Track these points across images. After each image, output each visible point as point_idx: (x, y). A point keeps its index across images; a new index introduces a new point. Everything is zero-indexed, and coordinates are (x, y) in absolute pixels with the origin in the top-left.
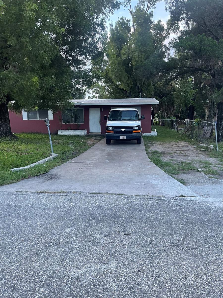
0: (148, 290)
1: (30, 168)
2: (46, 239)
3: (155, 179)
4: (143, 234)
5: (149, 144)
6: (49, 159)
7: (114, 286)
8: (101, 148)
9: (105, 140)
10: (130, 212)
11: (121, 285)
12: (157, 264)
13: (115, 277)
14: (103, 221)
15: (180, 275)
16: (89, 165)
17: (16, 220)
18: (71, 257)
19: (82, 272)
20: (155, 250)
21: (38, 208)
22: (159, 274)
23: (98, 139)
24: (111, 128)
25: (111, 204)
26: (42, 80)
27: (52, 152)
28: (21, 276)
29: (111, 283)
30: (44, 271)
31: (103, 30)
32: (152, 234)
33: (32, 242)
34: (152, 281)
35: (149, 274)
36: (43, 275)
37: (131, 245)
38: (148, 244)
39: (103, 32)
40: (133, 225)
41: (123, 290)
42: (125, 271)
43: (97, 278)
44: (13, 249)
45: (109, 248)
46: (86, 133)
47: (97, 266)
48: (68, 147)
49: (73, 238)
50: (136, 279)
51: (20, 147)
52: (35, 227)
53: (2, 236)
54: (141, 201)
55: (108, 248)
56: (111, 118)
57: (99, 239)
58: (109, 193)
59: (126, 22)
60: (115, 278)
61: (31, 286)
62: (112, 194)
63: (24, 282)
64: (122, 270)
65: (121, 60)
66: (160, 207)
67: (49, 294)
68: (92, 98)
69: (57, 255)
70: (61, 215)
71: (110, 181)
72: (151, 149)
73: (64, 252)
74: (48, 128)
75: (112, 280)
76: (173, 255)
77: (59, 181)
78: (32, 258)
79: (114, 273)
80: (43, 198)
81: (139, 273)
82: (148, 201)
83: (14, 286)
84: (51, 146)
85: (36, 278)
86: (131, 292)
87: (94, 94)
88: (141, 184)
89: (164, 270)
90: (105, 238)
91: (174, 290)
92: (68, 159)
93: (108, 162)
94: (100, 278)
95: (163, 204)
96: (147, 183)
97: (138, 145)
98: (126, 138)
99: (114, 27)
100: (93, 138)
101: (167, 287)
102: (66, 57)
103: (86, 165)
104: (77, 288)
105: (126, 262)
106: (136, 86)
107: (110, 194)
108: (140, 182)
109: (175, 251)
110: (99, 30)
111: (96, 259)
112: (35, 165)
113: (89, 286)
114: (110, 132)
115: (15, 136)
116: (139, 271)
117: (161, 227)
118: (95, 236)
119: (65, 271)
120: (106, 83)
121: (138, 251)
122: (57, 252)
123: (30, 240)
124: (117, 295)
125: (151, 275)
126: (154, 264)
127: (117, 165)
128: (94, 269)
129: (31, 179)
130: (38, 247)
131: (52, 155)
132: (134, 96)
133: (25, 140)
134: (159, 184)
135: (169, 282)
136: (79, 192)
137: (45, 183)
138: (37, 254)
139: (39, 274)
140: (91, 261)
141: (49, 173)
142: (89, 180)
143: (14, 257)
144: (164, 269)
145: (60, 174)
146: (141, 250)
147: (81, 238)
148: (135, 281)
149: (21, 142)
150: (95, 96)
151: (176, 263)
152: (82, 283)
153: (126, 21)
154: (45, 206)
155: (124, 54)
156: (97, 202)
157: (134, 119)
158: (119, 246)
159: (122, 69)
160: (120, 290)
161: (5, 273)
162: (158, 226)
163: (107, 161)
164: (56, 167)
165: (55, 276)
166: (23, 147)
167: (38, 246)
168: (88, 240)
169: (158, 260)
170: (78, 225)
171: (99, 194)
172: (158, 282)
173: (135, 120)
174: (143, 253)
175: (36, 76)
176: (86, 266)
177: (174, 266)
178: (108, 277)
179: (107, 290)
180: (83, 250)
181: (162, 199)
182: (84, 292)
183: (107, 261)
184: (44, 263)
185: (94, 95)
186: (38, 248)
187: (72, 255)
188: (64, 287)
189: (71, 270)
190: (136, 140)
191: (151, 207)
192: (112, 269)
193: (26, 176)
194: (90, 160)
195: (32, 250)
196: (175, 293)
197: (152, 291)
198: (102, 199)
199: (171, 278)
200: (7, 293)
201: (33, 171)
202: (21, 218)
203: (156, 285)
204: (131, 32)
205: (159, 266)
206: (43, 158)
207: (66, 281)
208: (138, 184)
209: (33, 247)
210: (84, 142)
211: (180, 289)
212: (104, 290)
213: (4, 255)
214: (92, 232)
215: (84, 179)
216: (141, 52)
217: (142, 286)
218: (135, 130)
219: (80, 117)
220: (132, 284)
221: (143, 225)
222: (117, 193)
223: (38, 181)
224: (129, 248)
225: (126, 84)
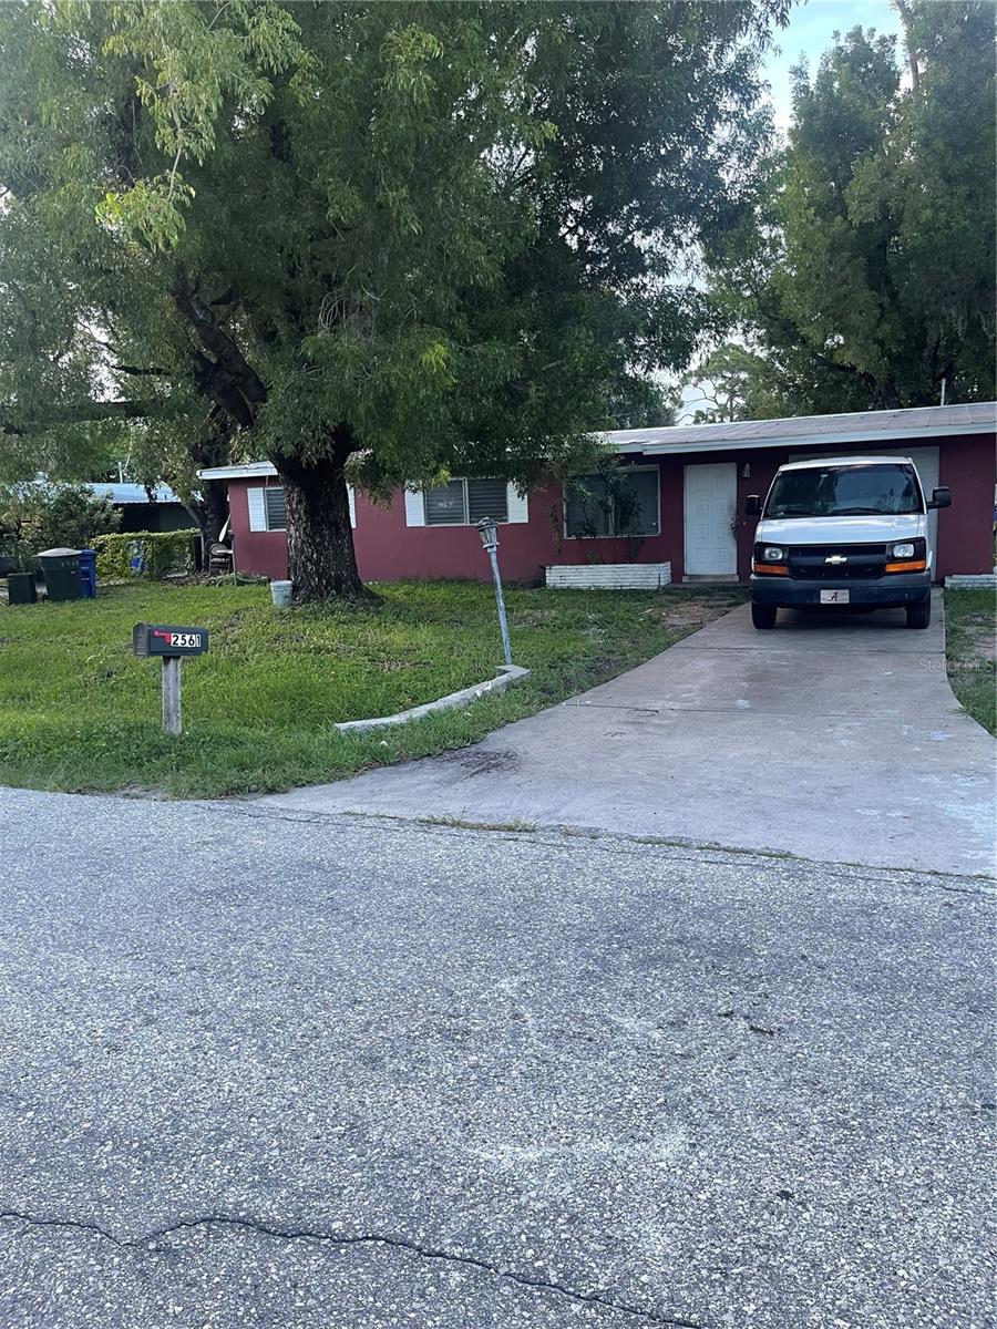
0: (805, 1278)
1: (411, 723)
2: (415, 1006)
3: (964, 794)
4: (838, 1036)
5: (970, 630)
6: (489, 688)
7: (657, 1235)
8: (723, 645)
9: (747, 608)
10: (799, 937)
11: (686, 1239)
12: (881, 1176)
13: (667, 1199)
14: (667, 960)
15: (978, 1242)
16: (656, 721)
17: (320, 922)
18: (499, 1089)
19: (531, 1155)
20: (884, 1115)
21: (411, 882)
22: (879, 1222)
23: (721, 603)
24: (776, 552)
25: (716, 894)
26: (467, 354)
27: (509, 659)
28: (299, 1134)
29: (647, 1224)
30: (387, 1129)
31: (747, 102)
32: (886, 1044)
33: (363, 1013)
34: (833, 1245)
35: (830, 1214)
36: (380, 1144)
37: (772, 1079)
38: (857, 1086)
39: (748, 108)
40: (803, 996)
41: (691, 1258)
42: (720, 1181)
43: (591, 1189)
44: (291, 1030)
45: (668, 1077)
46: (665, 579)
47: (602, 1143)
48: (575, 640)
49: (522, 1016)
50: (761, 1224)
51: (385, 638)
52: (384, 956)
53: (260, 977)
54: (865, 890)
55: (662, 1076)
56: (780, 507)
57: (631, 1034)
58: (724, 844)
59: (875, 51)
60: (666, 1204)
61: (325, 1180)
62: (735, 851)
63: (302, 1159)
64: (705, 1175)
65: (847, 231)
66: (955, 929)
67: (386, 1221)
68: (710, 417)
69: (446, 1076)
70: (496, 918)
71: (737, 793)
72: (976, 649)
73: (475, 1067)
74: (494, 557)
75: (653, 1210)
76: (970, 1151)
77: (518, 778)
78: (351, 1074)
79: (666, 1184)
80: (437, 849)
81: (780, 1203)
82: (904, 892)
83: (263, 1170)
84: (505, 635)
85: (350, 1150)
86: (726, 1276)
87: (723, 398)
88: (888, 814)
89: (904, 1210)
90: (656, 1035)
91: (933, 1301)
92: (568, 688)
93: (747, 709)
94: (601, 1195)
95: (978, 915)
96: (919, 810)
97: (911, 633)
98: (847, 597)
99: (813, 81)
100: (696, 600)
101: (903, 1283)
102: (583, 243)
103: (640, 717)
104: (500, 1216)
105: (731, 1145)
106: (922, 345)
107: (725, 850)
108: (886, 807)
109: (982, 1134)
110: (728, 105)
111: (601, 1116)
112: (429, 712)
113: (552, 1218)
114: (768, 569)
115: (371, 595)
116: (786, 1195)
117: (938, 1019)
118: (618, 1019)
119: (467, 1140)
120: (771, 344)
121: (798, 1110)
122: (450, 1065)
123: (356, 1002)
124: (662, 1273)
125: (836, 1218)
126: (863, 1177)
127: (785, 723)
128: (583, 1151)
129: (408, 769)
130: (381, 1033)
131: (505, 672)
132: (912, 395)
133: (409, 611)
134: (982, 822)
135: (917, 1264)
136: (590, 830)
137: (458, 785)
138: (373, 1061)
139: (364, 1136)
140: (577, 1117)
141: (483, 747)
142: (642, 783)
143: (287, 1059)
144: (906, 1205)
145: (526, 753)
146: (815, 1106)
147: (556, 1022)
148: (756, 1230)
149: (391, 618)
150: (728, 406)
151: (974, 1188)
152: (523, 1199)
153: (873, 42)
154: (437, 878)
155: (865, 199)
156: (655, 881)
157: (896, 510)
158: (716, 1074)
159: (848, 270)
160: (681, 1256)
161: (245, 1114)
162: (924, 1012)
163: (742, 703)
164: (512, 722)
165: (421, 1156)
166: (398, 637)
167: (383, 1029)
168: (585, 1033)
169: (888, 1162)
170: (554, 969)
171: (677, 845)
172: (862, 1255)
173: (899, 513)
174: (823, 1123)
175: (439, 343)
176: (552, 1134)
177: (960, 1196)
178: (636, 1197)
179: (623, 1248)
180: (556, 1069)
181: (982, 889)
182: (523, 1237)
183: (647, 1129)
184: (390, 1097)
185: (720, 406)
186: (382, 1037)
187: (507, 1082)
188: (451, 1204)
189: (489, 1143)
190: (901, 606)
191: (911, 920)
192: (663, 1165)
193: (387, 752)
194: (666, 699)
195: (358, 1044)
196: (936, 1317)
197: (824, 1287)
198: (682, 867)
199: (932, 1248)
200: (233, 1189)
201: (418, 735)
202: (341, 917)
203: (849, 1264)
204: (899, 94)
205: (886, 1185)
206: (467, 685)
207: (460, 1179)
208: (875, 812)
209: (362, 1032)
210: (650, 618)
211: (965, 1302)
212: (607, 1246)
213: (255, 1049)
214: (609, 1004)
215: (624, 779)
216: (948, 180)
217: (782, 1260)
218: (899, 558)
219: (641, 507)
220: (739, 1240)
221: (852, 999)
222: (758, 848)
223: (432, 778)
224: (759, 1090)
225: (870, 341)
